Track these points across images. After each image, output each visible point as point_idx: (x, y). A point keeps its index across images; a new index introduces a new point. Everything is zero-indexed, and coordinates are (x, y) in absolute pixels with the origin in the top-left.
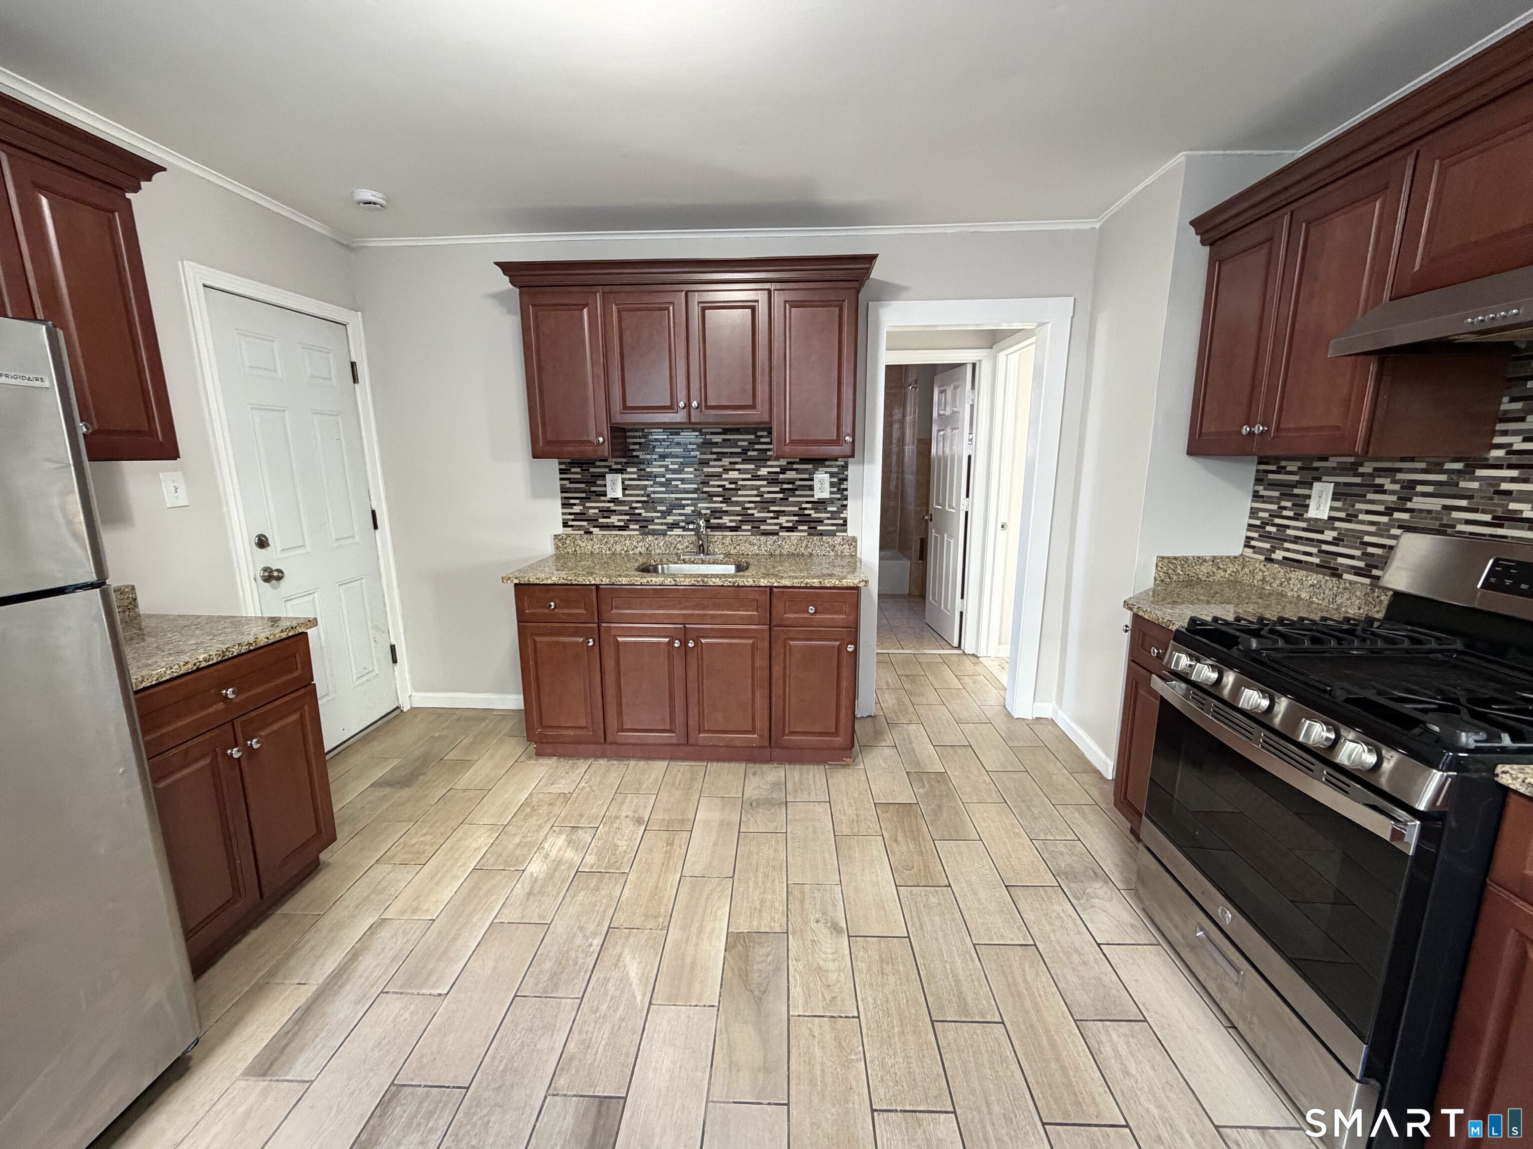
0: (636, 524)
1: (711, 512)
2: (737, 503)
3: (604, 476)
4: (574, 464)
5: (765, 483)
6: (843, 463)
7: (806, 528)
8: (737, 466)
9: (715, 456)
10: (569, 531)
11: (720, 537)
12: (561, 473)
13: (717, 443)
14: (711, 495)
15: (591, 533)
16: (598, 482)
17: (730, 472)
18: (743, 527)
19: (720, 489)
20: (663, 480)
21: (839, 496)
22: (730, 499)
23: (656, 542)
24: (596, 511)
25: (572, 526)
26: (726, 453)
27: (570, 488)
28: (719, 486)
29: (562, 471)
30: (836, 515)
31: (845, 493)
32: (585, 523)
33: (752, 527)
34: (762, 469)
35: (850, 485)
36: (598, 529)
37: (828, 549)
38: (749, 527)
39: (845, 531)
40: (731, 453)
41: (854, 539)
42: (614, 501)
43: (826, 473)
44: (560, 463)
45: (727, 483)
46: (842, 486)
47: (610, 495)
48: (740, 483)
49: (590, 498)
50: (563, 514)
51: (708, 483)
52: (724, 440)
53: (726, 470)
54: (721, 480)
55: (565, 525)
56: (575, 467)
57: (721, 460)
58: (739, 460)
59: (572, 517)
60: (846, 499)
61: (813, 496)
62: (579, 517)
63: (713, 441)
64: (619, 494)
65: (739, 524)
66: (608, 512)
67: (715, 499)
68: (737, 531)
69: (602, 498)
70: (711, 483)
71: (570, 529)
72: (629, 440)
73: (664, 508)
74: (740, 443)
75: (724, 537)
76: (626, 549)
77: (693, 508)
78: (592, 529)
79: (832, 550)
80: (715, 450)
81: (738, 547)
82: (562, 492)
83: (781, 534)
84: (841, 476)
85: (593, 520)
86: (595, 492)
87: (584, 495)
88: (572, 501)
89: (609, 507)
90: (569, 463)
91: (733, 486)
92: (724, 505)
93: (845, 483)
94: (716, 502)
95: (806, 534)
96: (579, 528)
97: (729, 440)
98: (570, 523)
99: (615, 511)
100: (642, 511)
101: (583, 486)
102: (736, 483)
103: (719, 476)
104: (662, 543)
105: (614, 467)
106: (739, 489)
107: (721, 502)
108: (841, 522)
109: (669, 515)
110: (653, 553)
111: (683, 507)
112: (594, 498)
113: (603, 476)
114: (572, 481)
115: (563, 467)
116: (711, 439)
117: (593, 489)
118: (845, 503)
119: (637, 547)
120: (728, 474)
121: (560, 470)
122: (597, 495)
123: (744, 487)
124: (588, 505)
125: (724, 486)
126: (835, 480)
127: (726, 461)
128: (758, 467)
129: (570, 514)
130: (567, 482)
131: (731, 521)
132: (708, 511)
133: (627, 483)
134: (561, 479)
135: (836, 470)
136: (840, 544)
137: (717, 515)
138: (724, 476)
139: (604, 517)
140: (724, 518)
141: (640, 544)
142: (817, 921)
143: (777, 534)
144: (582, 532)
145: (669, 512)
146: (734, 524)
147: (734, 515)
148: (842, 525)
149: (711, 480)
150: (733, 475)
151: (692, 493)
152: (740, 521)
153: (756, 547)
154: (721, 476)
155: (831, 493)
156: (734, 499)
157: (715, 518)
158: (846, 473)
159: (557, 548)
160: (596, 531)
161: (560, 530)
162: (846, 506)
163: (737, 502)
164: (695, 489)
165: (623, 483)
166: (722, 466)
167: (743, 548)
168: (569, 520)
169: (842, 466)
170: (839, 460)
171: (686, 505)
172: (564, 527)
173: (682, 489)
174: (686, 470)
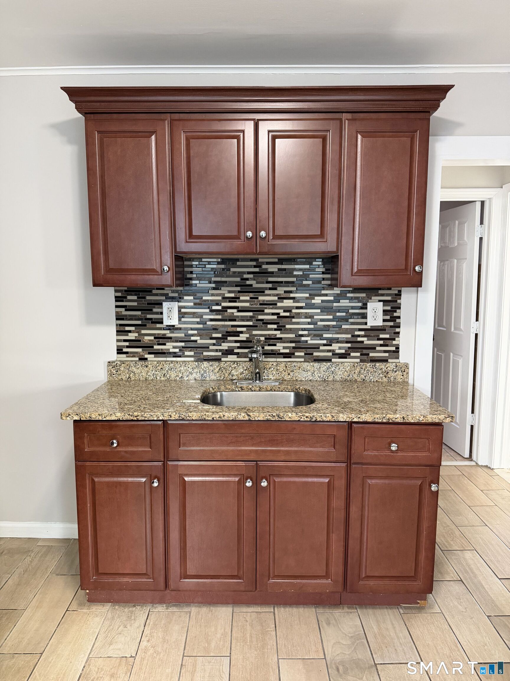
0: (191, 351)
1: (266, 339)
2: (291, 331)
3: (161, 304)
4: (130, 291)
5: (319, 311)
6: (397, 292)
7: (358, 354)
8: (292, 295)
9: (270, 285)
10: (123, 357)
11: (275, 364)
12: (116, 301)
13: (272, 273)
14: (266, 323)
15: (146, 359)
16: (155, 310)
17: (285, 301)
18: (296, 354)
19: (275, 317)
20: (219, 308)
21: (392, 324)
22: (284, 326)
24: (152, 338)
25: (126, 353)
26: (282, 282)
27: (126, 315)
28: (273, 314)
29: (117, 299)
30: (388, 342)
31: (398, 320)
32: (139, 350)
33: (305, 354)
34: (316, 298)
35: (404, 313)
36: (153, 356)
37: (381, 375)
38: (302, 354)
39: (398, 358)
40: (286, 282)
41: (407, 366)
42: (171, 328)
43: (380, 301)
44: (116, 291)
45: (282, 311)
46: (395, 314)
47: (166, 322)
48: (294, 311)
49: (145, 325)
50: (118, 341)
51: (263, 311)
52: (279, 269)
53: (281, 299)
54: (276, 308)
55: (120, 351)
56: (132, 295)
57: (276, 289)
58: (294, 289)
59: (127, 344)
60: (399, 327)
61: (366, 324)
62: (135, 343)
63: (270, 270)
64: (175, 321)
65: (293, 351)
66: (162, 339)
67: (270, 326)
68: (290, 357)
69: (158, 326)
70: (266, 311)
71: (125, 355)
72: (186, 269)
73: (220, 335)
74: (295, 273)
75: (278, 363)
76: (180, 375)
77: (248, 336)
78: (146, 356)
79: (385, 376)
80: (270, 279)
81: (291, 374)
82: (117, 319)
83: (333, 360)
84: (394, 305)
85: (149, 348)
86: (151, 319)
87: (139, 322)
88: (127, 328)
89: (165, 335)
90: (126, 291)
91: (287, 314)
92: (279, 332)
93: (398, 311)
94: (271, 329)
95: (358, 360)
96: (134, 355)
97: (285, 270)
98: (125, 350)
99: (170, 338)
100: (198, 338)
101: (139, 313)
102: (290, 311)
103: (273, 304)
104: (217, 369)
105: (171, 295)
106: (293, 317)
107: (276, 330)
108: (394, 349)
109: (224, 342)
111: (237, 334)
112: (149, 325)
114: (127, 309)
115: (119, 294)
116: (267, 269)
117: (149, 316)
118: (397, 330)
119: (191, 373)
120: (283, 302)
121: (116, 297)
122: (152, 323)
123: (298, 315)
124: (143, 332)
125: (278, 314)
126: (389, 308)
127: (281, 290)
128: (312, 297)
129: (125, 341)
130: (123, 309)
131: (284, 348)
132: (263, 339)
133: (183, 310)
134: (117, 307)
135: (389, 298)
136: (393, 371)
137: (271, 342)
138: (279, 304)
139: (159, 344)
140: (278, 344)
143: (330, 360)
144: (137, 359)
145: (224, 339)
146: (287, 351)
147: (287, 342)
148: (394, 351)
149: (266, 308)
150: (288, 303)
151: (248, 320)
152: (294, 348)
153: (310, 373)
154: (276, 304)
155: (384, 321)
156: (288, 326)
157: (269, 345)
158: (399, 301)
159: (111, 374)
160: (150, 357)
161: (114, 356)
162: (399, 333)
163: (291, 329)
164: (251, 317)
165: (179, 311)
166: (277, 295)
167: (297, 374)
168: (124, 347)
169: (396, 295)
170: (392, 289)
171: (242, 332)
172: (118, 353)
173: (238, 316)
174: (242, 298)
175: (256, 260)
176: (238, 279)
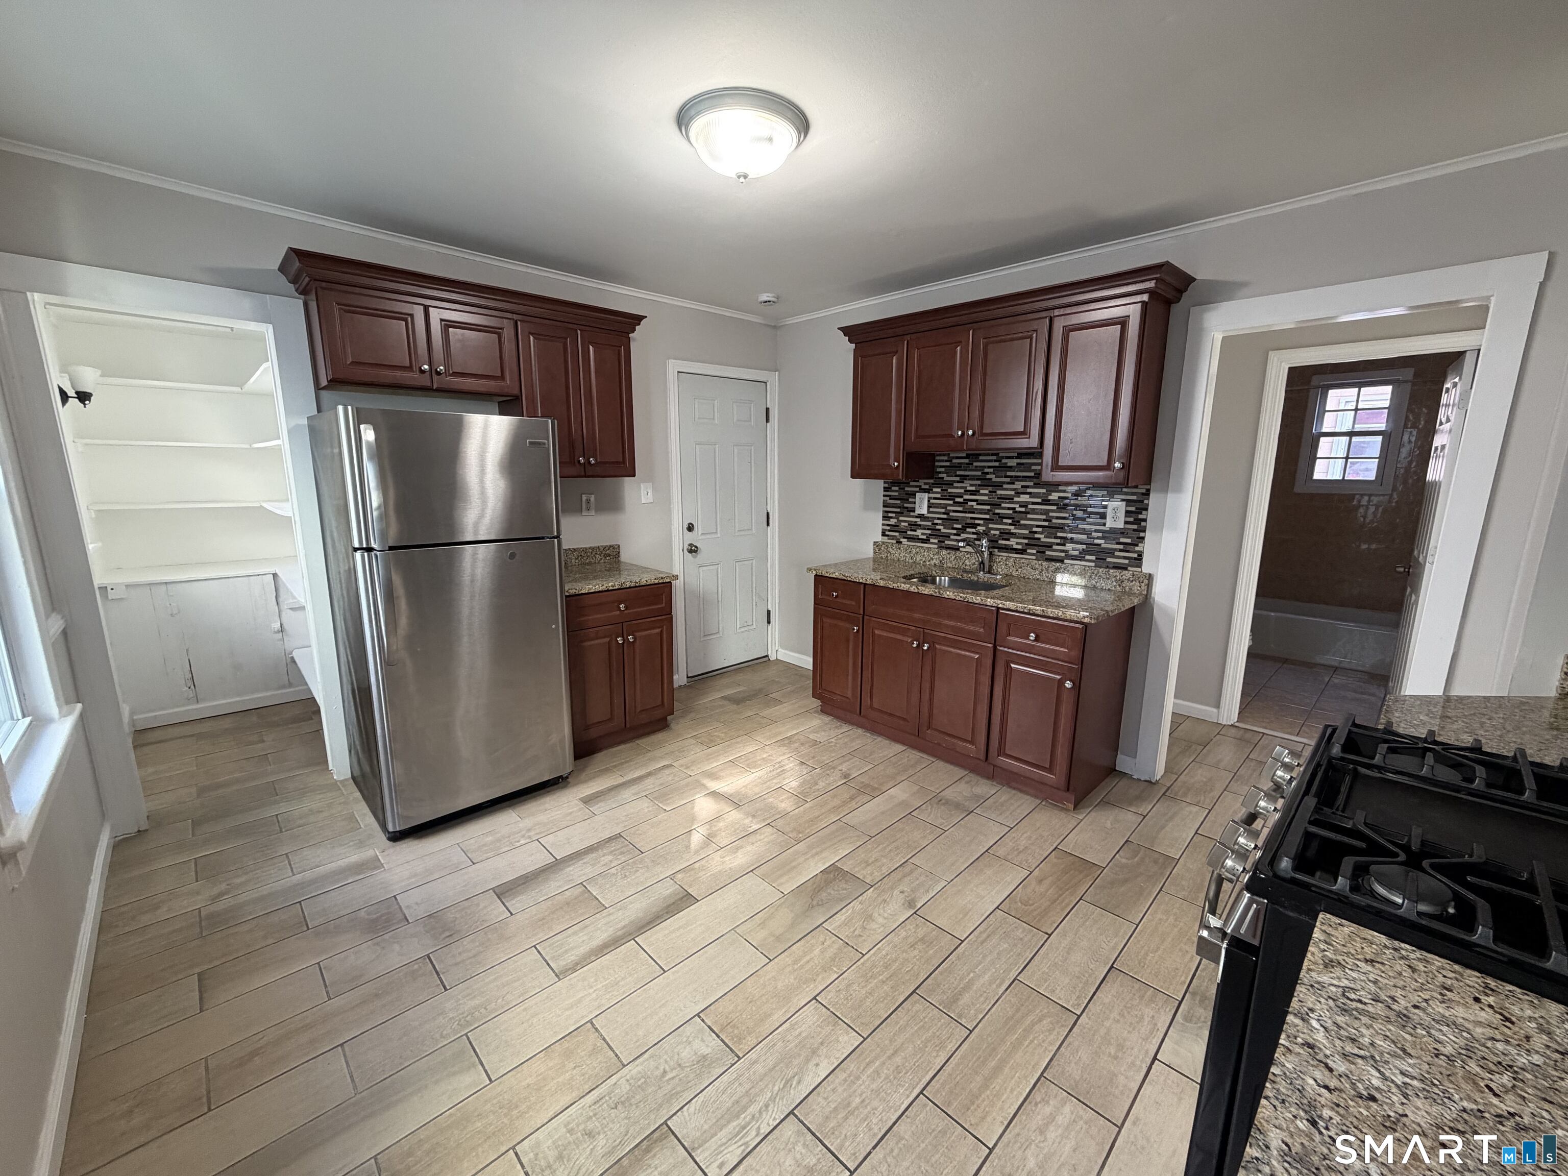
0: (935, 538)
1: (1000, 533)
2: (1025, 527)
3: (915, 495)
4: (894, 483)
5: (1054, 508)
6: (1144, 491)
7: (1093, 558)
8: (1029, 490)
9: (1008, 480)
10: (885, 539)
11: (1004, 558)
12: (884, 491)
13: (1011, 467)
14: (1002, 517)
15: (901, 542)
16: (910, 500)
17: (1022, 496)
18: (1029, 551)
19: (1011, 512)
20: (961, 500)
21: (1135, 527)
22: (1019, 522)
23: (948, 556)
24: (906, 524)
25: (888, 536)
26: (1019, 477)
27: (890, 504)
28: (1009, 509)
29: (886, 489)
30: (1129, 547)
31: (1143, 524)
32: (897, 534)
33: (1037, 552)
34: (1053, 494)
35: (1151, 515)
36: (906, 540)
37: (1114, 583)
38: (1034, 552)
39: (1140, 566)
40: (1024, 477)
41: (1150, 577)
42: (921, 516)
43: (1123, 500)
44: (885, 483)
45: (1018, 506)
46: (1140, 516)
47: (918, 512)
48: (1030, 506)
49: (903, 513)
50: (883, 525)
51: (1000, 505)
52: (1018, 464)
53: (1018, 494)
54: (1013, 503)
55: (884, 534)
56: (895, 486)
57: (1013, 483)
58: (1032, 484)
59: (888, 528)
60: (1144, 531)
61: (1104, 524)
62: (894, 528)
63: (1009, 464)
64: (924, 511)
65: (1025, 547)
66: (914, 526)
67: (1005, 521)
68: (1022, 554)
69: (912, 514)
70: (1003, 505)
71: (886, 538)
72: (937, 464)
73: (960, 526)
74: (1033, 467)
75: (1008, 558)
76: (924, 559)
77: (984, 528)
78: (902, 540)
79: (1120, 585)
80: (1009, 474)
81: (1020, 570)
82: (884, 506)
83: (1066, 561)
84: (1139, 505)
85: (903, 532)
86: (907, 508)
87: (898, 510)
88: (890, 515)
89: (916, 522)
90: (891, 483)
91: (1023, 509)
92: (1013, 527)
93: (1144, 512)
94: (1006, 524)
95: (1093, 564)
96: (893, 537)
97: (1022, 464)
98: (887, 533)
99: (920, 525)
100: (941, 527)
101: (899, 502)
102: (1026, 506)
103: (1010, 499)
104: (953, 558)
105: (923, 487)
106: (1028, 513)
107: (1010, 524)
108: (1135, 555)
109: (963, 533)
110: (945, 566)
111: (975, 526)
112: (906, 513)
113: (913, 495)
114: (891, 498)
115: (886, 485)
116: (1006, 463)
117: (906, 505)
118: (1142, 534)
119: (932, 559)
120: (1019, 497)
121: (884, 488)
122: (908, 511)
123: (1034, 511)
124: (901, 518)
125: (1014, 509)
126: (1133, 509)
127: (1018, 485)
128: (1050, 492)
129: (888, 525)
130: (888, 498)
131: (1017, 543)
132: (997, 532)
133: (932, 501)
134: (884, 496)
135: (1134, 498)
136: (1129, 580)
137: (1006, 536)
138: (1016, 499)
139: (911, 530)
140: (1011, 539)
141: (936, 557)
142: (902, 892)
143: (1062, 561)
144: (894, 541)
145: (963, 530)
146: (1020, 547)
147: (1020, 538)
148: (1135, 559)
149: (1003, 502)
150: (1024, 498)
151: (985, 514)
152: (1026, 544)
153: (1037, 572)
154: (1013, 499)
155: (1126, 523)
156: (1022, 522)
157: (1003, 539)
158: (1146, 502)
159: (875, 552)
160: (904, 541)
161: (879, 538)
162: (1143, 538)
163: (1025, 525)
164: (988, 510)
165: (929, 501)
166: (1014, 490)
167: (1025, 571)
168: (886, 530)
169: (1143, 494)
170: (1139, 486)
171: (979, 525)
172: (883, 535)
173: (976, 509)
174: (982, 492)
175: (997, 455)
176: (979, 473)
